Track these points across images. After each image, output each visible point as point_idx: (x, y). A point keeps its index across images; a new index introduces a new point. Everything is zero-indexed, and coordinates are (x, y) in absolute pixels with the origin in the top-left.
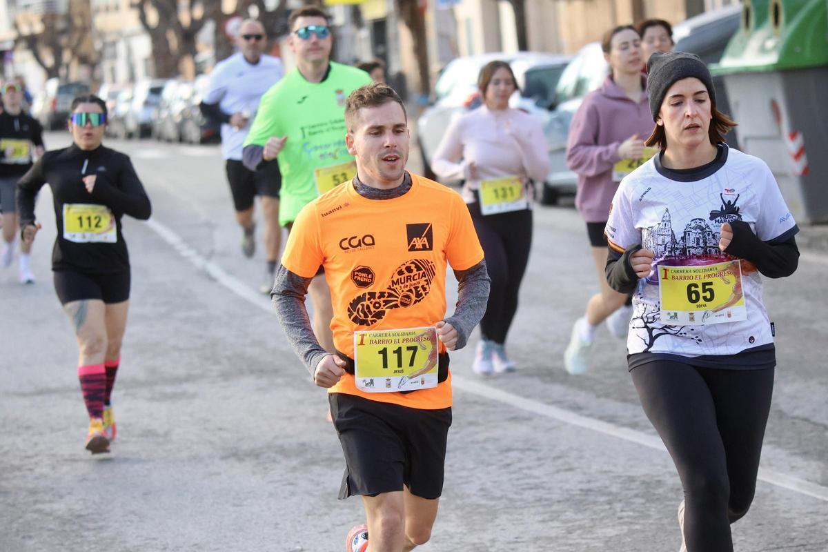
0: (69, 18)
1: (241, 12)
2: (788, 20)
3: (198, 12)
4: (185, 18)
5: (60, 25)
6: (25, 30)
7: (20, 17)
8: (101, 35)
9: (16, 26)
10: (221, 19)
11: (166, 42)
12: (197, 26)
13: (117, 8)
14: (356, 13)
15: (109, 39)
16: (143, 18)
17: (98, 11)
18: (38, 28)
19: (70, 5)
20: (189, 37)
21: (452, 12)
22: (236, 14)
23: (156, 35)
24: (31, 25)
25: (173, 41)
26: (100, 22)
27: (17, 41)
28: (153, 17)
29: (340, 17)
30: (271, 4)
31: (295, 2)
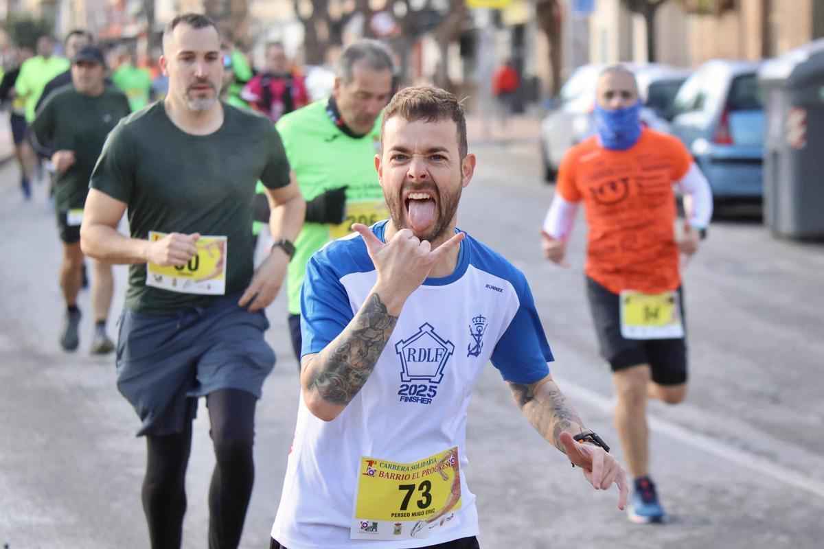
0: (227, 4)
1: (388, 8)
3: (349, 6)
4: (335, 10)
5: (220, 10)
8: (257, 21)
10: (368, 14)
11: (316, 32)
12: (346, 18)
14: (497, 17)
15: (263, 25)
16: (296, 8)
20: (337, 29)
21: (586, 23)
22: (383, 10)
23: (309, 25)
24: (191, 6)
25: (323, 31)
26: (256, 9)
28: (306, 8)
29: (482, 20)
30: (418, 3)
31: (441, 2)
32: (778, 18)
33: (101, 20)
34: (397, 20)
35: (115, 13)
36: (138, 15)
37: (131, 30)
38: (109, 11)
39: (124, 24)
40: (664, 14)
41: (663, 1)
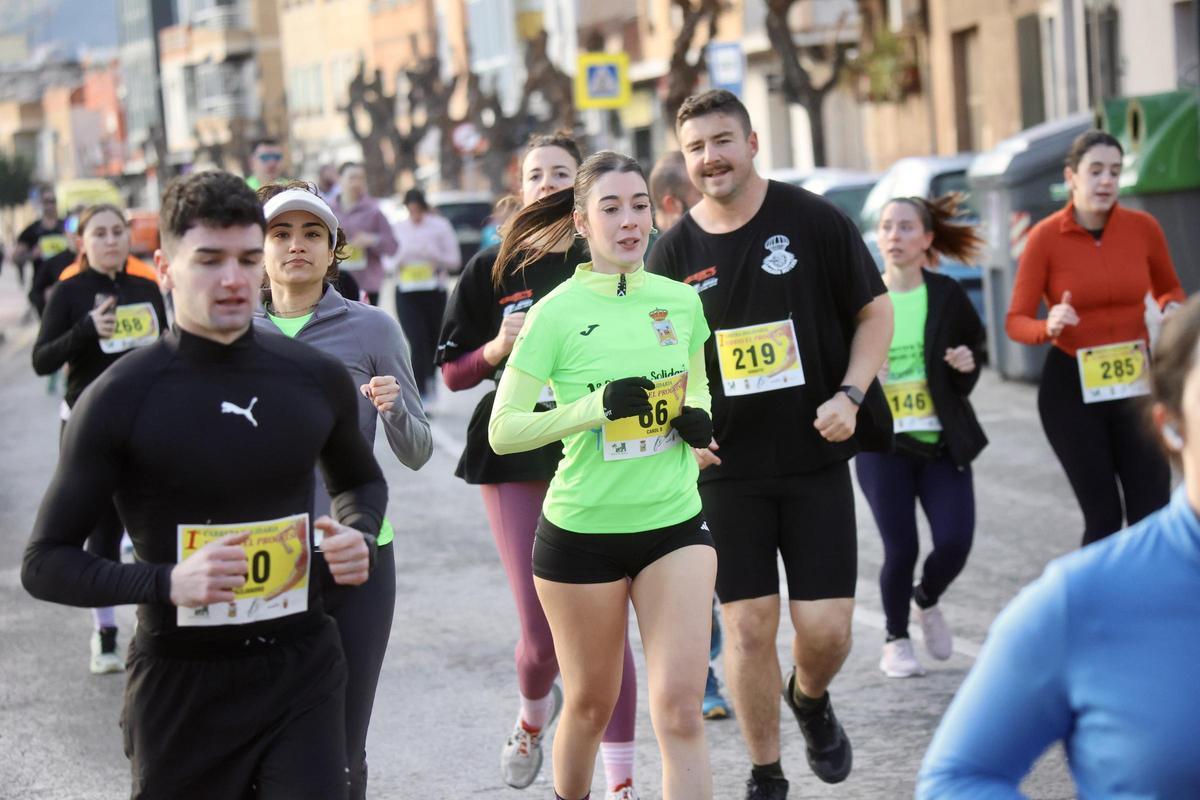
0: (261, 123)
1: (472, 117)
2: (1150, 133)
3: (420, 117)
4: (403, 124)
5: (251, 132)
6: (208, 139)
7: (202, 121)
8: (301, 145)
9: (196, 133)
10: (448, 126)
11: (380, 154)
12: (418, 134)
13: (320, 112)
14: (613, 120)
15: (310, 150)
16: (352, 125)
17: (297, 115)
18: (224, 136)
19: (263, 108)
20: (408, 148)
22: (467, 120)
23: (368, 144)
24: (214, 131)
25: (389, 153)
26: (300, 129)
27: (198, 152)
28: (365, 123)
29: (594, 125)
30: (510, 108)
31: (539, 106)
32: (975, 100)
33: (97, 155)
34: (483, 130)
35: (115, 146)
36: (144, 146)
37: (136, 166)
38: (104, 144)
39: (126, 158)
40: (831, 104)
41: (830, 85)
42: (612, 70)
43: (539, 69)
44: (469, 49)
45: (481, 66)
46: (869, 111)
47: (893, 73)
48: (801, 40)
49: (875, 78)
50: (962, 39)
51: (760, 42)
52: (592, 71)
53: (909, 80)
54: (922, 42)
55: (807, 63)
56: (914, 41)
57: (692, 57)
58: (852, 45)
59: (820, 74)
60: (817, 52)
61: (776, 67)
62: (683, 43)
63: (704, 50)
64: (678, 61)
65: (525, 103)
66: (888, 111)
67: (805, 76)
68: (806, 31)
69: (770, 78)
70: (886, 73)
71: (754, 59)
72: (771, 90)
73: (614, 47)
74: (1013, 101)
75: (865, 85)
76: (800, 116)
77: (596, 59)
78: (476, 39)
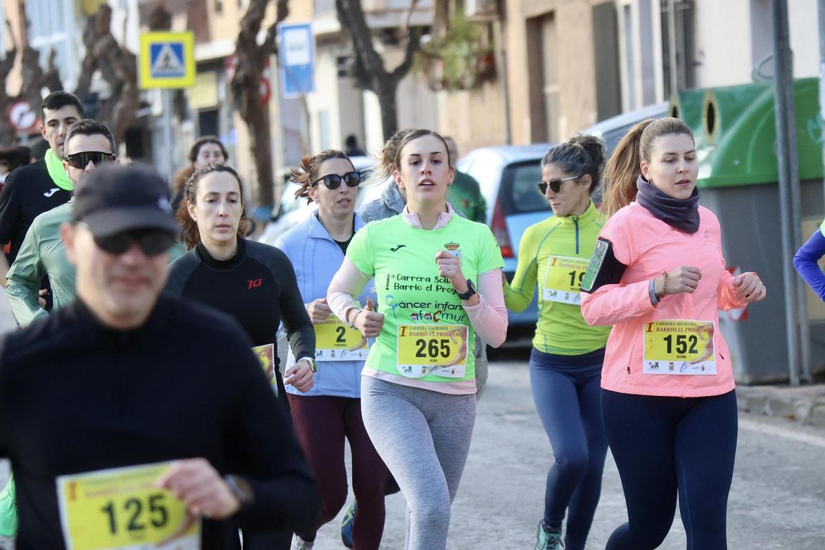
1: (30, 93)
2: (725, 127)
14: (179, 100)
21: (303, 102)
22: (20, 98)
29: (158, 105)
30: (69, 86)
31: (99, 84)
32: (550, 89)
40: (404, 89)
41: (403, 70)
42: (178, 49)
43: (99, 47)
44: (26, 24)
45: (38, 42)
46: (442, 96)
47: (467, 59)
48: (373, 23)
49: (449, 64)
50: (538, 25)
51: (330, 24)
52: (156, 50)
53: (483, 66)
54: (497, 26)
55: (379, 47)
56: (490, 26)
57: (261, 38)
58: (426, 30)
59: (393, 58)
60: (390, 36)
61: (348, 50)
62: (252, 23)
63: (273, 31)
64: (246, 40)
65: (85, 82)
66: (462, 97)
67: (378, 60)
68: (377, 13)
69: (341, 60)
70: (460, 59)
71: (324, 41)
72: (342, 74)
73: (179, 24)
74: (588, 90)
75: (439, 71)
76: (372, 101)
77: (160, 37)
78: (33, 13)
